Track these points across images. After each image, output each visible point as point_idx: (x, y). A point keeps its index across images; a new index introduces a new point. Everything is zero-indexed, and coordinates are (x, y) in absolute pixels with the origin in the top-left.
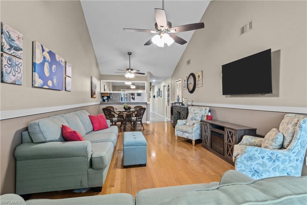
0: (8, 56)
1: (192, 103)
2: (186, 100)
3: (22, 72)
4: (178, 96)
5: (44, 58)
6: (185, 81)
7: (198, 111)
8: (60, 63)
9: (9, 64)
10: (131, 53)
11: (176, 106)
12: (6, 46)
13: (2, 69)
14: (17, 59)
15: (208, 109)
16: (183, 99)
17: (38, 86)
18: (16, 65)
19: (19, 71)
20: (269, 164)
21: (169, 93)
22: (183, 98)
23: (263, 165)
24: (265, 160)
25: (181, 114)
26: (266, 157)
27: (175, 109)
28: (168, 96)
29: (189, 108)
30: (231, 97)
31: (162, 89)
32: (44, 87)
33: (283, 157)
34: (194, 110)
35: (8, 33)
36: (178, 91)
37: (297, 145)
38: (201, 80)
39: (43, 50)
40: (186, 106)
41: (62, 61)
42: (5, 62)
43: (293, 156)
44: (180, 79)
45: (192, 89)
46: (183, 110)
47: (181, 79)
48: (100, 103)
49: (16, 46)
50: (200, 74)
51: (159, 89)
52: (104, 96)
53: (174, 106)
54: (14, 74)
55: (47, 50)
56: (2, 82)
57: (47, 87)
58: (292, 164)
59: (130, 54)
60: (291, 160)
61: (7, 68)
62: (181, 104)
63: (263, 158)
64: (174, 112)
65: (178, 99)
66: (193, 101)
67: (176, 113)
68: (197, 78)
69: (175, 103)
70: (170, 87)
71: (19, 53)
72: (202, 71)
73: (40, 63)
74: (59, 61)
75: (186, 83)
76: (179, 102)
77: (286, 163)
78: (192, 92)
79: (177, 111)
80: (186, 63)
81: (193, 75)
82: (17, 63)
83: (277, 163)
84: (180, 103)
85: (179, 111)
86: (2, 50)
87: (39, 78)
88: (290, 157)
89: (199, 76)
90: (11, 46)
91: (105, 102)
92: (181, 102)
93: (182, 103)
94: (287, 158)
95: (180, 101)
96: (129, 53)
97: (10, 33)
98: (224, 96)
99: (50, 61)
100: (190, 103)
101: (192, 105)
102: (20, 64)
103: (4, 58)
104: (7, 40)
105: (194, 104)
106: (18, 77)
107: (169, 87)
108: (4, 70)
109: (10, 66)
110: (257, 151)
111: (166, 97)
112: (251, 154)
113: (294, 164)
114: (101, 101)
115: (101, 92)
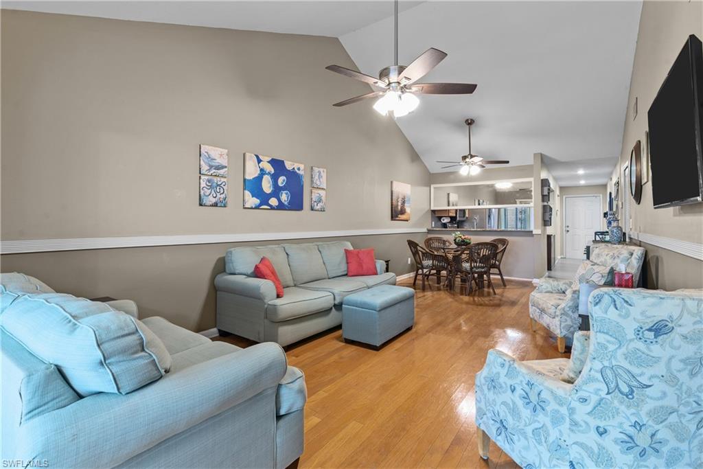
0: (206, 178)
3: (225, 192)
5: (262, 170)
8: (296, 172)
9: (208, 186)
10: (471, 120)
12: (205, 168)
13: (200, 192)
14: (219, 179)
17: (250, 207)
18: (218, 185)
19: (222, 192)
32: (262, 207)
35: (207, 153)
39: (259, 161)
41: (299, 169)
42: (203, 184)
48: (428, 230)
49: (217, 164)
52: (442, 217)
54: (215, 196)
55: (265, 159)
56: (201, 205)
57: (269, 208)
59: (470, 122)
61: (206, 190)
71: (221, 172)
73: (253, 179)
74: (294, 169)
82: (219, 183)
86: (200, 173)
87: (253, 197)
90: (211, 167)
91: (447, 228)
96: (467, 120)
97: (210, 153)
99: (273, 171)
102: (224, 184)
103: (201, 181)
104: (206, 160)
106: (220, 198)
108: (202, 192)
109: (209, 187)
114: (433, 226)
115: (432, 208)
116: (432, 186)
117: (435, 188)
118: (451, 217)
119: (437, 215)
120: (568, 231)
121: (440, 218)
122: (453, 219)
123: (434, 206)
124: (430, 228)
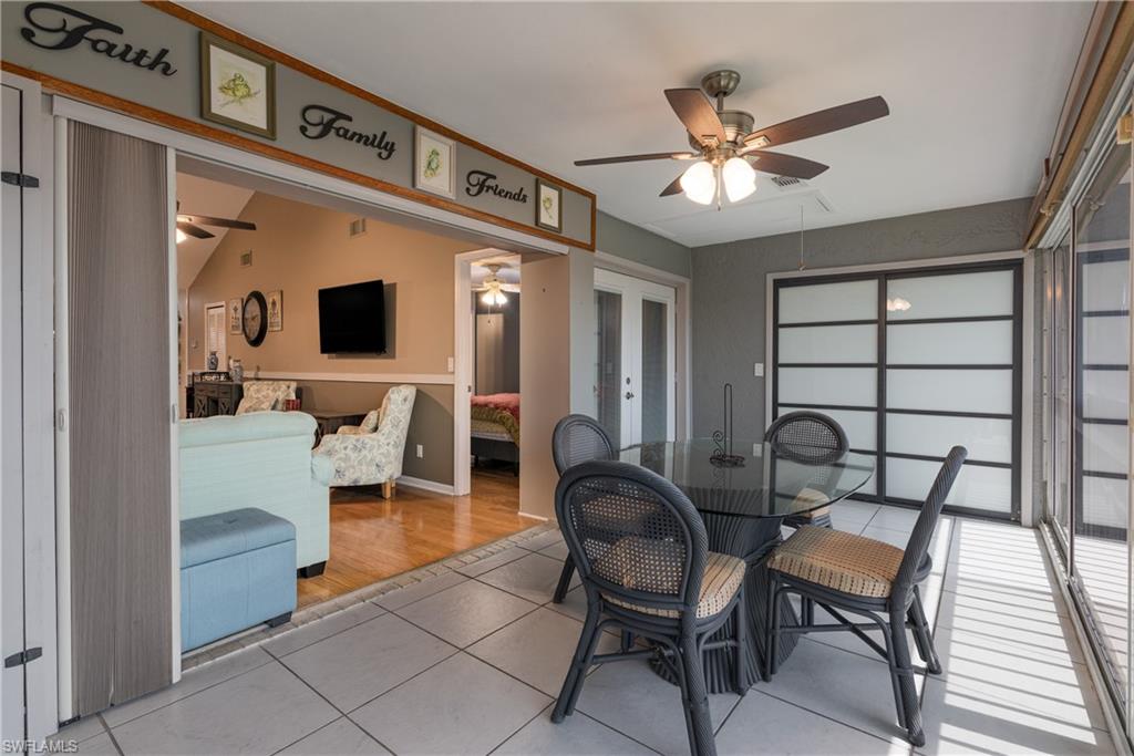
1: (256, 374)
2: (237, 364)
4: (214, 354)
6: (236, 309)
7: (270, 392)
11: (207, 384)
15: (294, 385)
16: (231, 362)
20: (353, 455)
22: (230, 358)
23: (347, 459)
24: (348, 451)
25: (220, 404)
26: (351, 446)
27: (201, 391)
29: (245, 385)
30: (337, 358)
33: (371, 442)
34: (258, 391)
36: (213, 335)
37: (387, 424)
38: (280, 315)
40: (237, 381)
43: (382, 439)
44: (221, 301)
45: (256, 334)
46: (225, 393)
47: (223, 303)
50: (277, 298)
53: (197, 383)
58: (381, 451)
60: (379, 446)
62: (222, 378)
63: (345, 448)
64: (196, 402)
65: (214, 363)
66: (258, 369)
67: (205, 402)
68: (269, 306)
69: (203, 374)
72: (282, 292)
75: (240, 315)
76: (218, 370)
77: (375, 451)
78: (257, 341)
79: (209, 397)
80: (239, 260)
81: (258, 296)
83: (364, 452)
84: (220, 374)
85: (215, 395)
88: (379, 441)
89: (274, 303)
92: (225, 370)
93: (227, 373)
94: (375, 443)
95: (222, 368)
98: (326, 355)
100: (250, 374)
101: (258, 379)
105: (261, 375)
110: (338, 439)
112: (330, 445)
113: (384, 450)
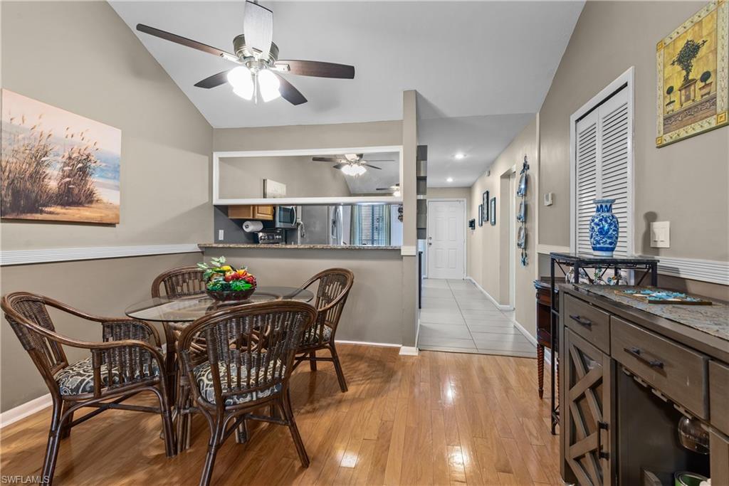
4: (605, 207)
21: (529, 203)
28: (525, 216)
31: (496, 193)
48: (205, 248)
51: (488, 193)
52: (244, 220)
65: (607, 231)
69: (578, 262)
70: (533, 172)
76: (617, 255)
84: (615, 264)
107: (529, 172)
111: (514, 225)
114: (221, 237)
115: (217, 201)
116: (216, 156)
117: (221, 159)
118: (264, 222)
119: (229, 216)
120: (430, 244)
121: (240, 223)
122: (268, 226)
123: (220, 197)
124: (210, 242)
